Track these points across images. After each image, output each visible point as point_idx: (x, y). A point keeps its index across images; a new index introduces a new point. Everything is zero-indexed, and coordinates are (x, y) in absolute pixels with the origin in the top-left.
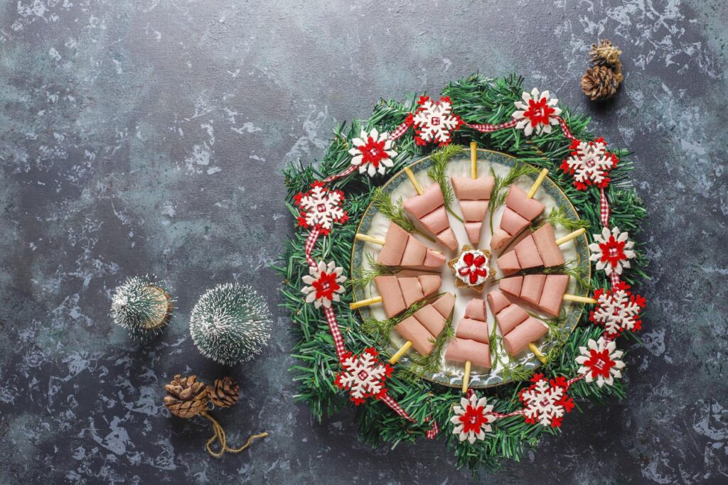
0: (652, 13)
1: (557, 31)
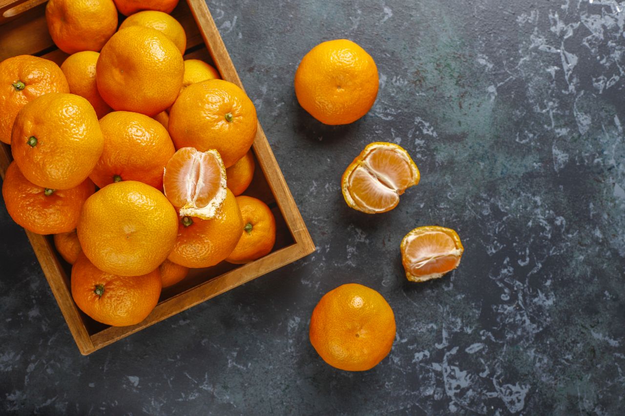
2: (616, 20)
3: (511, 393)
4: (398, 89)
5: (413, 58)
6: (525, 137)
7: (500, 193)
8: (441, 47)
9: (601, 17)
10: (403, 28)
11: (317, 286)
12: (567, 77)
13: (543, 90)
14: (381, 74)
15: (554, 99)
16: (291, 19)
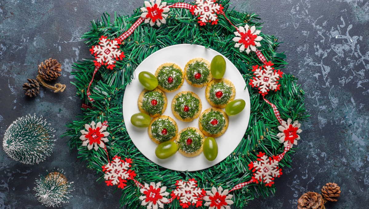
0: (358, 54)
1: (298, 49)
2: (351, 46)
9: (342, 45)
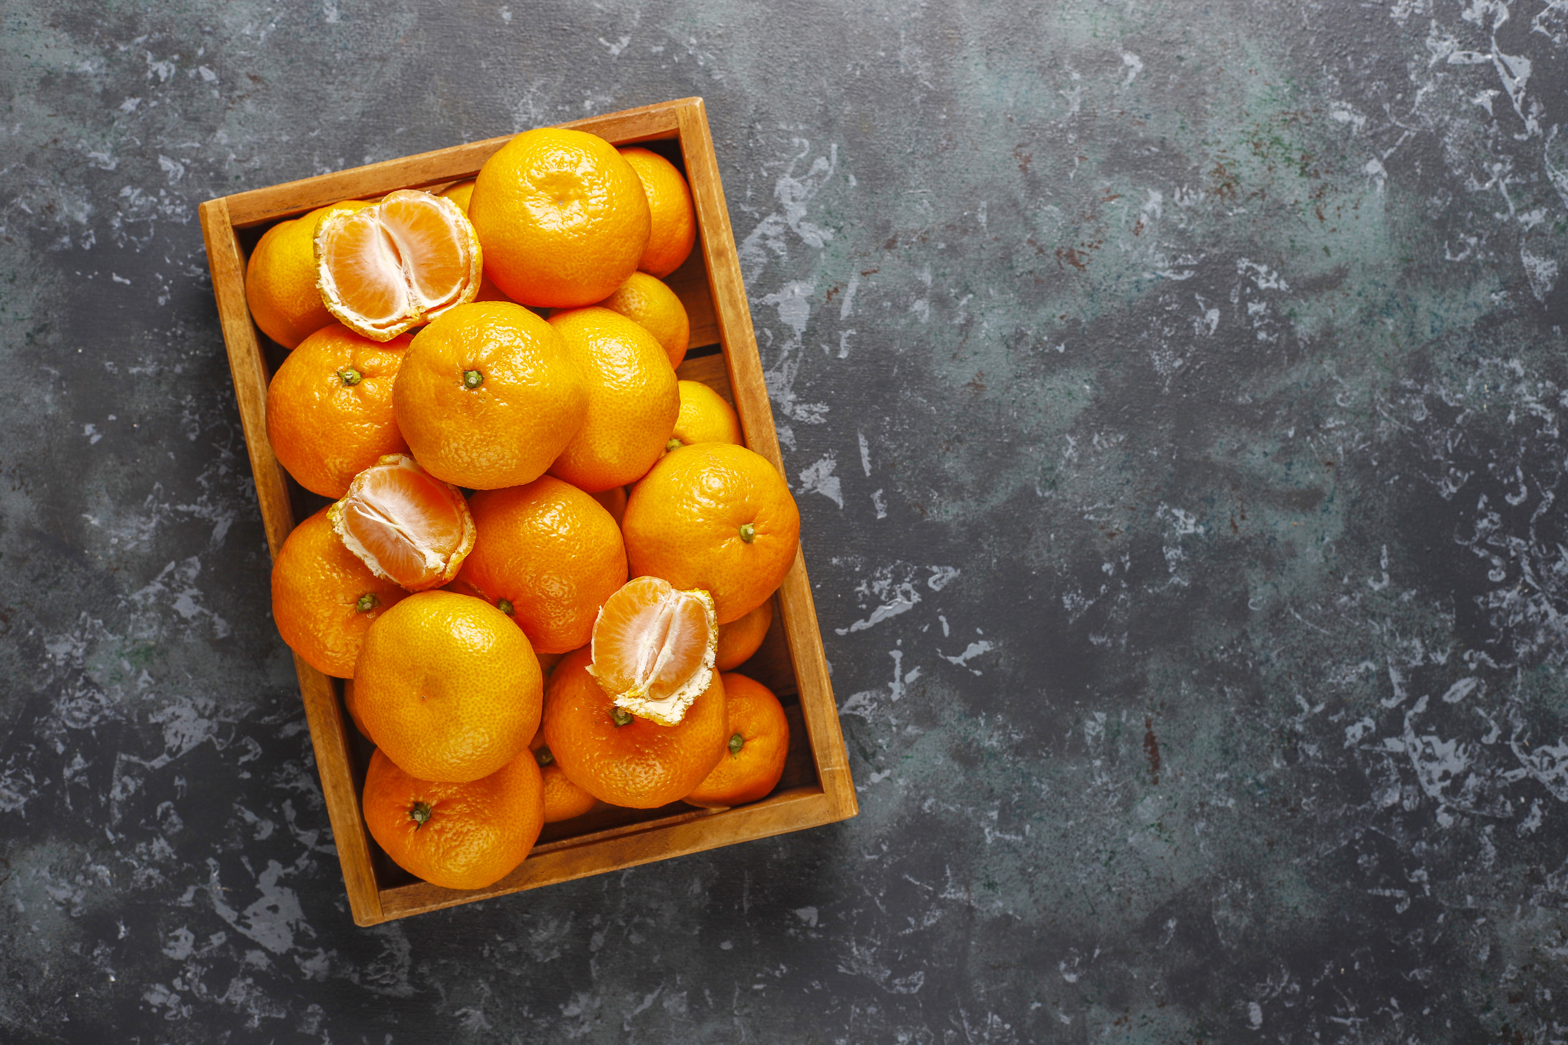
3: (1552, 763)
4: (1190, 213)
5: (1205, 142)
6: (1463, 247)
7: (1439, 371)
8: (1253, 107)
10: (1170, 87)
11: (1123, 642)
12: (1517, 107)
13: (1477, 145)
14: (1149, 190)
15: (1502, 157)
16: (946, 123)
